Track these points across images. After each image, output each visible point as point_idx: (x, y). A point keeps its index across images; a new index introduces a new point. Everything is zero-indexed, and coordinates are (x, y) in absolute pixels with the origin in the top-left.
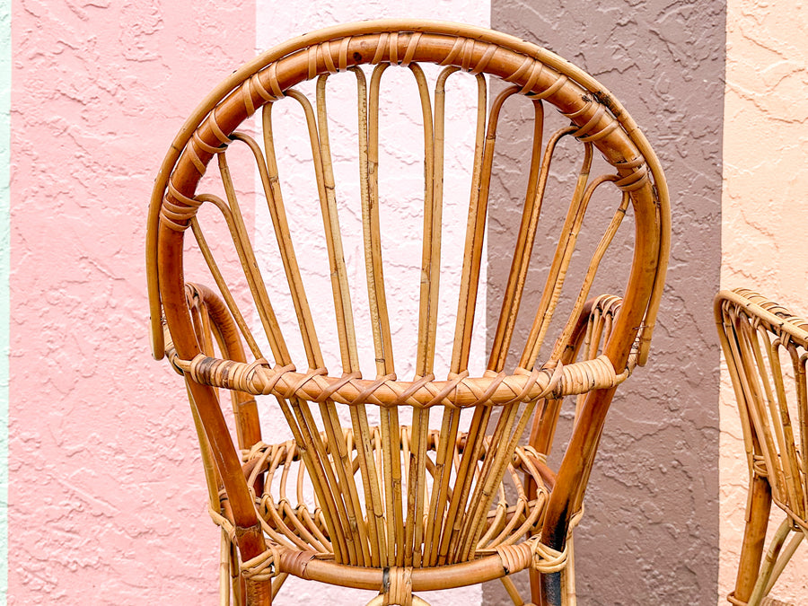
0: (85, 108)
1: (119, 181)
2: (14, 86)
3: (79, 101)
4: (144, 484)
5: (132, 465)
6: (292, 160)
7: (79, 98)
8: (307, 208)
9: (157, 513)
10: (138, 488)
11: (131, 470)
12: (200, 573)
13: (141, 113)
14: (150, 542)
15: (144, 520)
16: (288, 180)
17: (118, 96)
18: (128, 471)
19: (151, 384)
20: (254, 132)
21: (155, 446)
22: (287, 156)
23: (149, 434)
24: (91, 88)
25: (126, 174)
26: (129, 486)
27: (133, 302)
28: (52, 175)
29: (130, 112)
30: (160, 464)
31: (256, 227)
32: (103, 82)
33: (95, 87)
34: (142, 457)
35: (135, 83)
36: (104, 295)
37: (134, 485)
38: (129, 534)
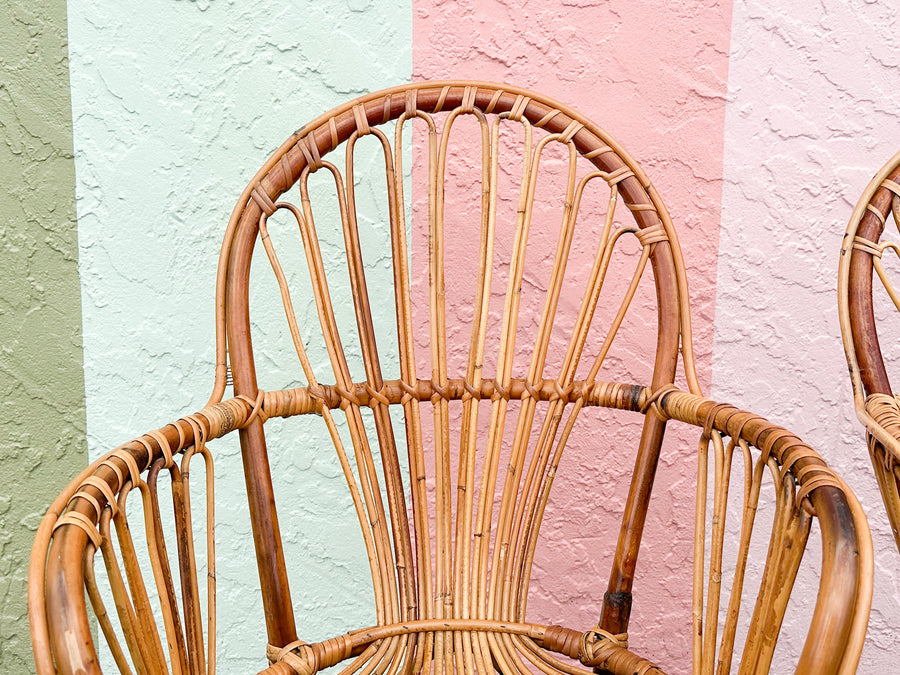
0: (508, 71)
1: (550, 166)
2: (416, 42)
3: (501, 62)
4: (577, 540)
5: (562, 518)
6: (773, 137)
7: (501, 58)
8: (790, 200)
9: (592, 574)
10: (569, 546)
11: (561, 524)
12: (641, 643)
13: (580, 76)
14: (583, 608)
15: (576, 584)
16: (767, 163)
17: (551, 54)
18: (556, 525)
19: (586, 420)
20: (725, 100)
21: (590, 495)
22: (766, 131)
23: (582, 481)
24: (518, 44)
25: (559, 157)
26: (559, 543)
27: (564, 320)
28: (466, 159)
29: (566, 76)
30: (595, 516)
31: (722, 224)
32: (533, 36)
33: (521, 42)
34: (573, 508)
35: (573, 36)
36: (529, 311)
37: (564, 542)
38: (557, 599)
